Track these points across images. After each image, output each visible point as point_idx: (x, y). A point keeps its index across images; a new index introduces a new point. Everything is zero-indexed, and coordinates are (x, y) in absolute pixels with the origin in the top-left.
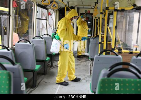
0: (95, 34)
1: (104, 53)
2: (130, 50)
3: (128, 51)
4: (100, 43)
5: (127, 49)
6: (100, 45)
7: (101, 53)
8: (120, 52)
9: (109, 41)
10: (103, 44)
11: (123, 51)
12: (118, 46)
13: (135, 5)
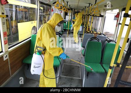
2: (97, 32)
3: (96, 32)
5: (95, 31)
8: (93, 33)
11: (94, 32)
12: (92, 30)
13: (100, 14)
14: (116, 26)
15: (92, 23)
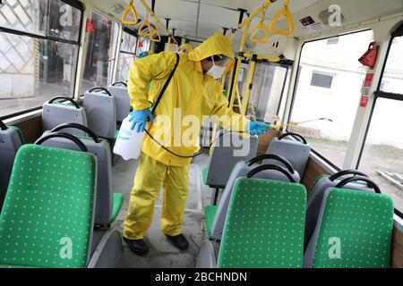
13: (282, 56)
14: (363, 104)
15: (251, 86)
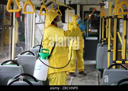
0: (103, 37)
1: (114, 67)
4: (110, 51)
6: (109, 53)
7: (111, 67)
9: (120, 48)
10: (113, 52)
